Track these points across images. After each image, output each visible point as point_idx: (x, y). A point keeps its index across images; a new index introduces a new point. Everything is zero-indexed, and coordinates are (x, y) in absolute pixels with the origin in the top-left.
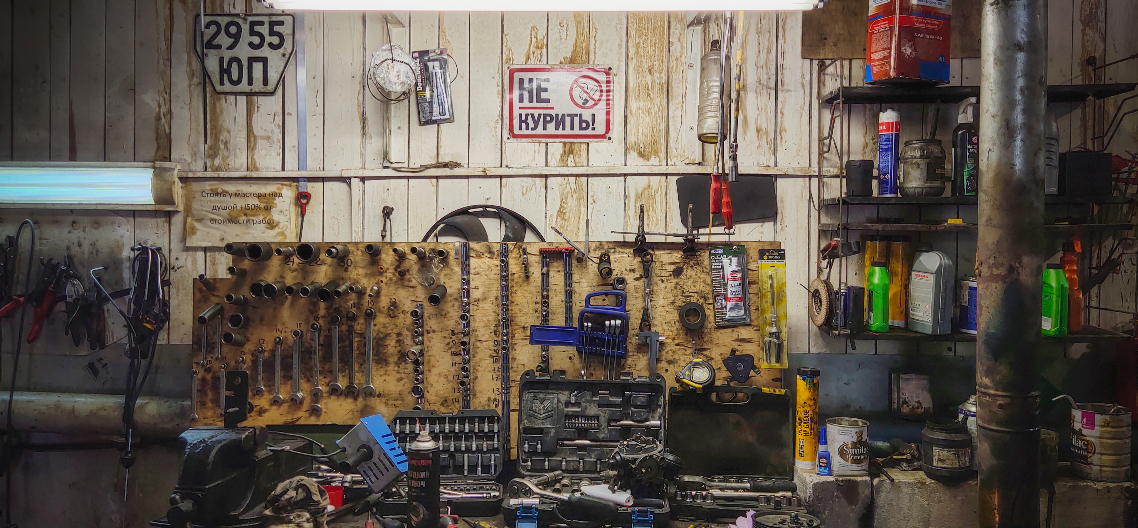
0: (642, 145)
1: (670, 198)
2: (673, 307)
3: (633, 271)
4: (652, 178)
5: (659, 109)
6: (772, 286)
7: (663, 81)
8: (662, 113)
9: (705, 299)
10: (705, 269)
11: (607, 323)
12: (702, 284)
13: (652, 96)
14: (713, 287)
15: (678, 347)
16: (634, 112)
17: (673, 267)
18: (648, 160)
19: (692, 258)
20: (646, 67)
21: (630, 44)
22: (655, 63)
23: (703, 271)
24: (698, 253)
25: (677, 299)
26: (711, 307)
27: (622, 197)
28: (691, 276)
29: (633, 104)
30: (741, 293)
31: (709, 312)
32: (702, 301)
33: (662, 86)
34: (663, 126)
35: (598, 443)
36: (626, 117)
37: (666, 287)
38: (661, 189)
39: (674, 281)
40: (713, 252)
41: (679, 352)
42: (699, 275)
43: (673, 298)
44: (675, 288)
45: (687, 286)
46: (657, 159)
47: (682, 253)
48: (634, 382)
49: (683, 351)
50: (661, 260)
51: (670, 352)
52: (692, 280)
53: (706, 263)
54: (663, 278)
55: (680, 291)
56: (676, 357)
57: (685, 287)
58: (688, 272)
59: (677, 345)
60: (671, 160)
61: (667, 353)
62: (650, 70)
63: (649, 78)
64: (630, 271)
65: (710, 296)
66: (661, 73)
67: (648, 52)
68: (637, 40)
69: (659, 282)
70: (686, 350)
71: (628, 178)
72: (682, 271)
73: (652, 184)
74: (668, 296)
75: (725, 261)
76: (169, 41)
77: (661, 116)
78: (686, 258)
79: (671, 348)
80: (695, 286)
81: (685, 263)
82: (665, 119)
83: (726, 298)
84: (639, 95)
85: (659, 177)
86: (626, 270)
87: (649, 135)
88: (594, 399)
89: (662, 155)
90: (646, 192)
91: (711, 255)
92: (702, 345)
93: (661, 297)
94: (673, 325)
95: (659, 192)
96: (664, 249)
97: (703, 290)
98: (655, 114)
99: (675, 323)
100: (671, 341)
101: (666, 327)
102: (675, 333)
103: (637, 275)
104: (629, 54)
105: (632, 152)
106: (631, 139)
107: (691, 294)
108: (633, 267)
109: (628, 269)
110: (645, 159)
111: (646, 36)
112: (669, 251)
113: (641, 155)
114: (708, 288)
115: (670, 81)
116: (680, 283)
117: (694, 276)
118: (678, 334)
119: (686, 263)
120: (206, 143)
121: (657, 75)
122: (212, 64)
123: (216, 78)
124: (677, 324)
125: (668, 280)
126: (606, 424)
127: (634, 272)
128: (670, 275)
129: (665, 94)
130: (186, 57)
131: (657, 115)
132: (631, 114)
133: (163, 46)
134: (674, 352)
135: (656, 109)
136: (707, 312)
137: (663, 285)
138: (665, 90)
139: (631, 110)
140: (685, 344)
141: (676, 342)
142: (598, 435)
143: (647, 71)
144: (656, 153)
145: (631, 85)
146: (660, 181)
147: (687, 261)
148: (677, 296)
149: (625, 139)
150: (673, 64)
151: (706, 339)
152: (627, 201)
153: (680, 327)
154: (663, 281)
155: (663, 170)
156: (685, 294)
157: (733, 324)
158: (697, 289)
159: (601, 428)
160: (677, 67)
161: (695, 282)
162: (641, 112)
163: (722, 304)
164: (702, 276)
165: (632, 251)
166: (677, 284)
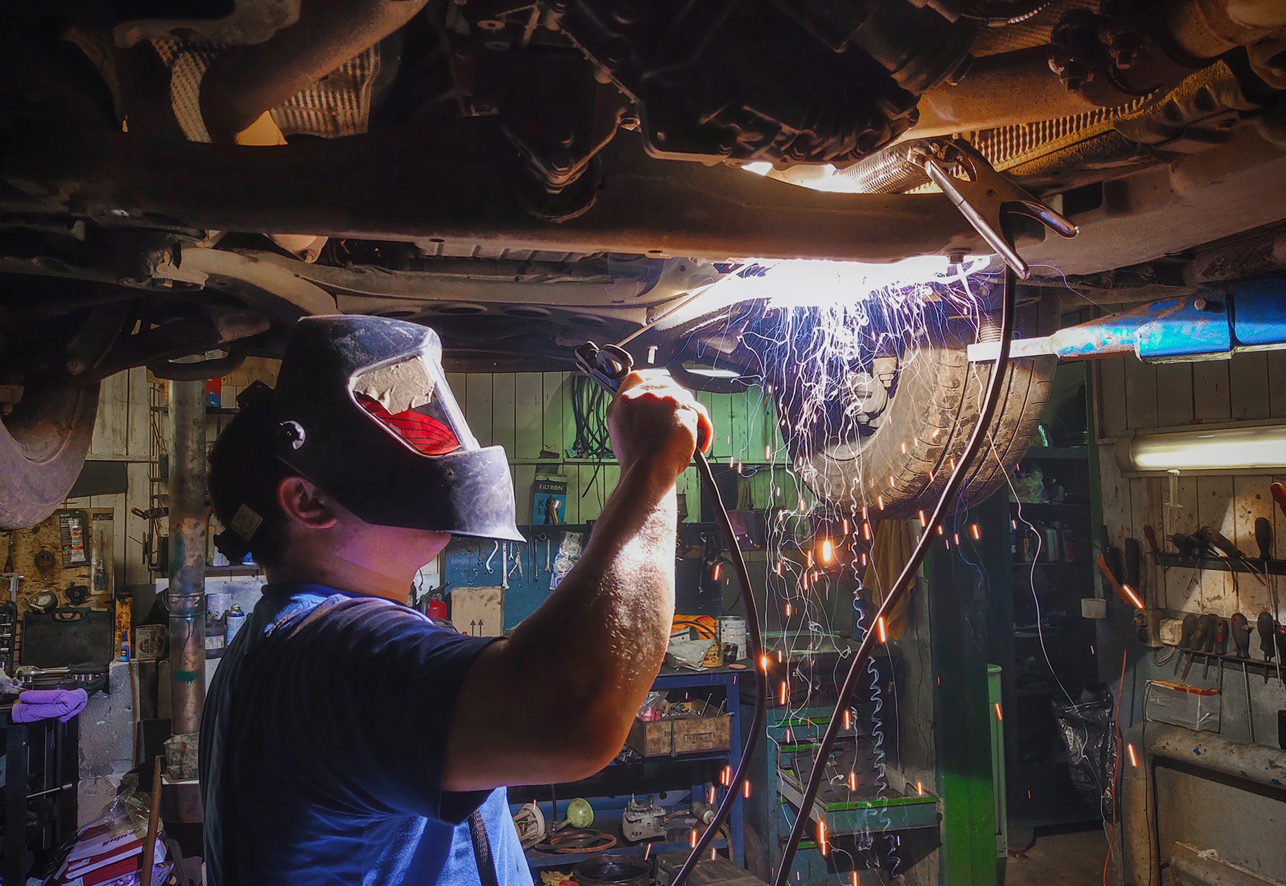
2: (31, 554)
9: (56, 548)
10: (57, 528)
14: (62, 540)
25: (35, 549)
26: (60, 554)
28: (46, 533)
30: (81, 543)
31: (58, 557)
37: (27, 541)
39: (33, 536)
40: (62, 516)
41: (35, 586)
42: (52, 532)
43: (31, 548)
44: (34, 541)
45: (43, 540)
49: (37, 584)
51: (29, 587)
52: (46, 535)
53: (58, 523)
54: (25, 535)
55: (37, 543)
56: (33, 589)
57: (41, 540)
58: (44, 530)
59: (34, 581)
65: (59, 546)
69: (22, 537)
70: (39, 584)
72: (40, 530)
74: (28, 547)
75: (70, 522)
79: (29, 583)
80: (48, 540)
83: (71, 547)
91: (60, 518)
92: (52, 580)
93: (23, 548)
94: (31, 567)
97: (54, 542)
99: (32, 565)
100: (29, 578)
101: (26, 569)
102: (32, 573)
107: (45, 545)
114: (59, 541)
116: (38, 538)
117: (48, 533)
118: (35, 574)
119: (43, 524)
124: (34, 566)
125: (28, 536)
128: (30, 532)
134: (31, 586)
136: (57, 558)
137: (25, 539)
140: (39, 580)
141: (33, 579)
148: (35, 547)
151: (56, 577)
153: (35, 568)
154: (24, 537)
156: (41, 546)
157: (77, 565)
158: (50, 541)
161: (49, 537)
163: (68, 552)
164: (55, 532)
166: (35, 538)
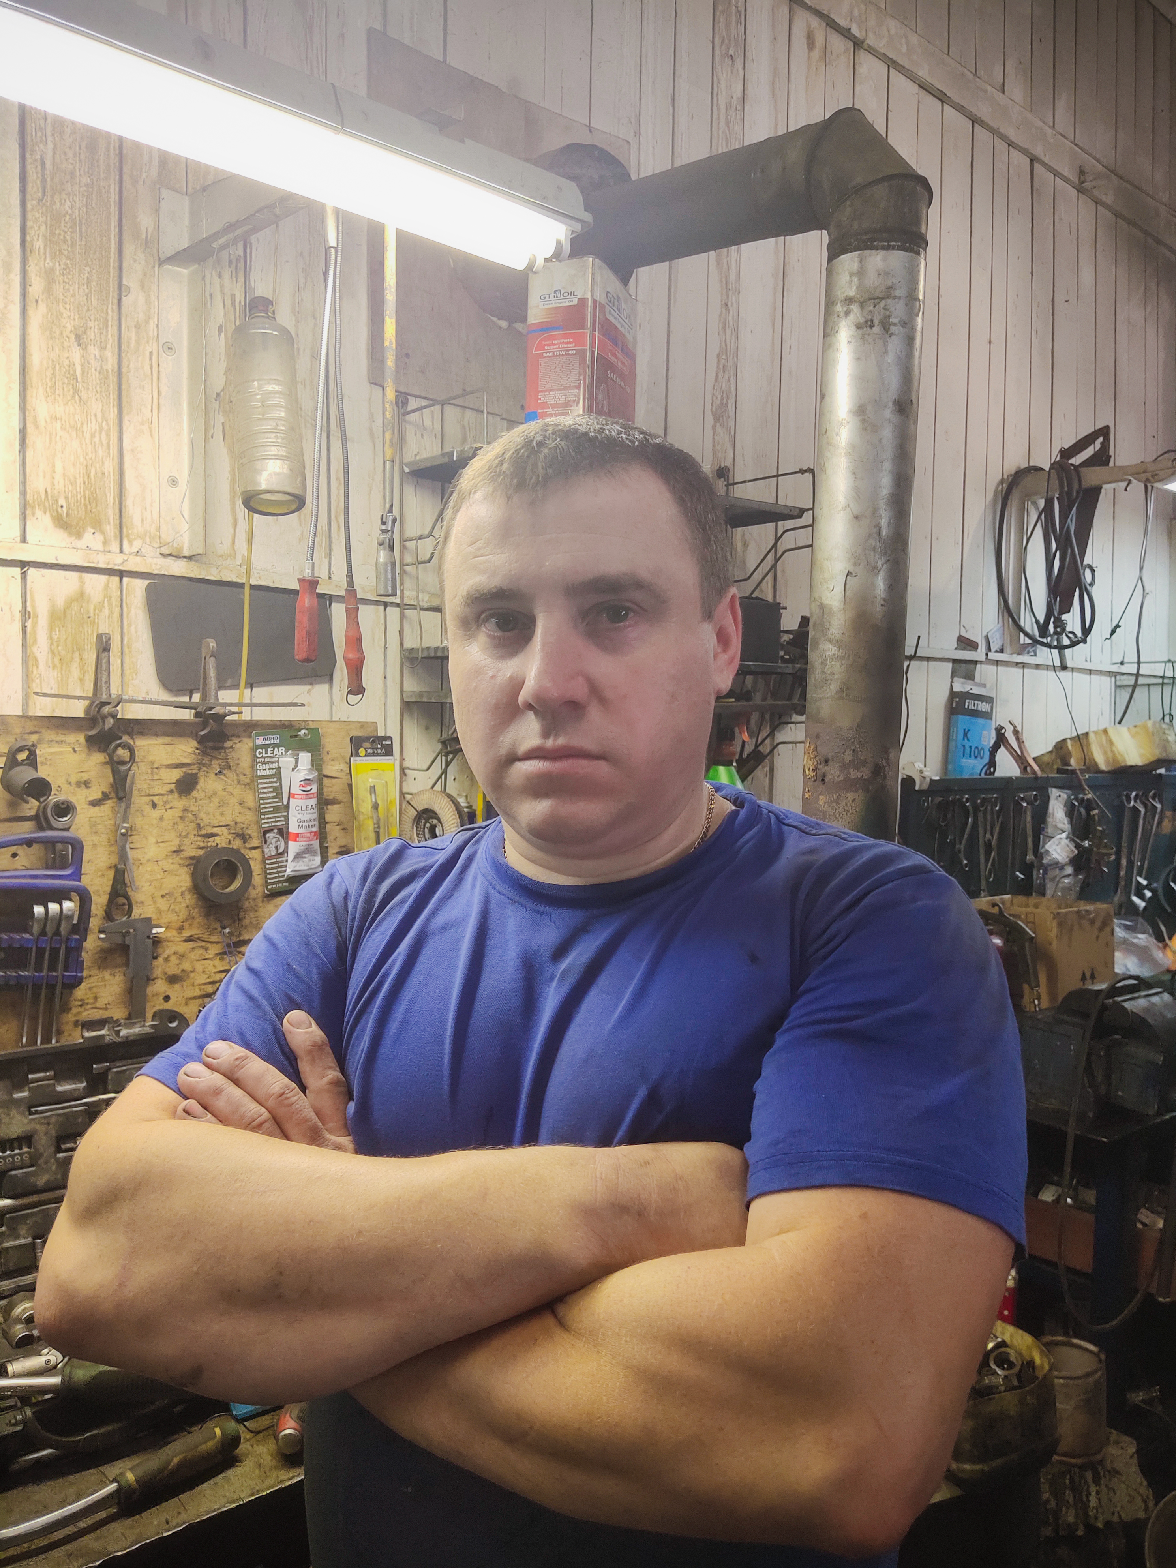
0: (62, 502)
1: (130, 625)
2: (177, 860)
3: (87, 784)
4: (89, 577)
5: (101, 428)
6: (376, 806)
7: (109, 367)
8: (108, 435)
9: (244, 838)
10: (242, 778)
11: (38, 910)
12: (238, 807)
13: (83, 394)
14: (259, 813)
15: (191, 945)
16: (42, 423)
17: (176, 774)
18: (79, 535)
19: (216, 753)
20: (69, 327)
21: (32, 269)
22: (91, 324)
23: (239, 782)
24: (228, 744)
25: (187, 841)
26: (256, 854)
27: (18, 616)
28: (215, 793)
29: (41, 407)
30: (316, 823)
31: (252, 866)
32: (237, 844)
33: (107, 378)
34: (110, 467)
35: (35, 1198)
36: (23, 433)
37: (161, 819)
38: (110, 604)
39: (179, 803)
40: (260, 741)
41: (194, 956)
42: (230, 789)
43: (177, 842)
44: (182, 818)
45: (207, 814)
46: (99, 537)
47: (195, 744)
48: (118, 1040)
49: (201, 951)
50: (151, 758)
51: (174, 960)
52: (216, 800)
53: (245, 762)
54: (155, 799)
55: (193, 826)
56: (187, 966)
57: (202, 815)
58: (208, 783)
59: (189, 940)
60: (131, 543)
61: (167, 960)
62: (78, 338)
63: (76, 354)
64: (79, 784)
65: (253, 832)
66: (103, 348)
67: (73, 296)
68: (49, 263)
69: (148, 809)
70: (206, 949)
71: (32, 572)
72: (196, 783)
73: (88, 589)
74: (166, 838)
75: (286, 761)
77: (105, 442)
78: (204, 753)
79: (175, 949)
80: (222, 814)
81: (201, 764)
82: (114, 451)
83: (283, 832)
84: (53, 387)
85: (103, 578)
86: (70, 783)
87: (79, 481)
88: (17, 1095)
89: (111, 529)
90: (75, 607)
91: (254, 747)
92: (240, 934)
93: (152, 840)
94: (180, 899)
95: (106, 611)
96: (157, 735)
97: (239, 820)
98: (93, 436)
99: (182, 894)
100: (174, 933)
101: (163, 904)
102: (183, 914)
103: (96, 795)
104: (30, 289)
105: (39, 513)
106: (38, 484)
107: (215, 830)
108: (85, 777)
109: (73, 779)
110: (71, 534)
111: (68, 258)
112: (167, 739)
113: (62, 523)
114: (250, 817)
115: (124, 370)
116: (193, 808)
117: (220, 793)
118: (190, 918)
119: (204, 765)
121: (94, 351)
124: (188, 896)
125: (166, 803)
126: (52, 1149)
127: (87, 787)
128: (171, 791)
129: (113, 396)
131: (97, 439)
132: (37, 427)
134: (182, 956)
135: (94, 426)
137: (156, 814)
138: (113, 386)
139: (35, 418)
140: (205, 937)
141: (186, 934)
142: (33, 1179)
143: (73, 337)
144: (97, 525)
145: (36, 359)
146: (107, 587)
147: (206, 760)
148: (186, 837)
149: (24, 482)
150: (130, 335)
151: (246, 922)
152: (29, 624)
153: (193, 902)
154: (154, 806)
155: (116, 561)
156: (203, 832)
158: (227, 819)
159: (41, 1161)
160: (138, 342)
161: (222, 804)
162: (58, 425)
163: (277, 848)
164: (238, 791)
165: (81, 738)
166: (185, 810)
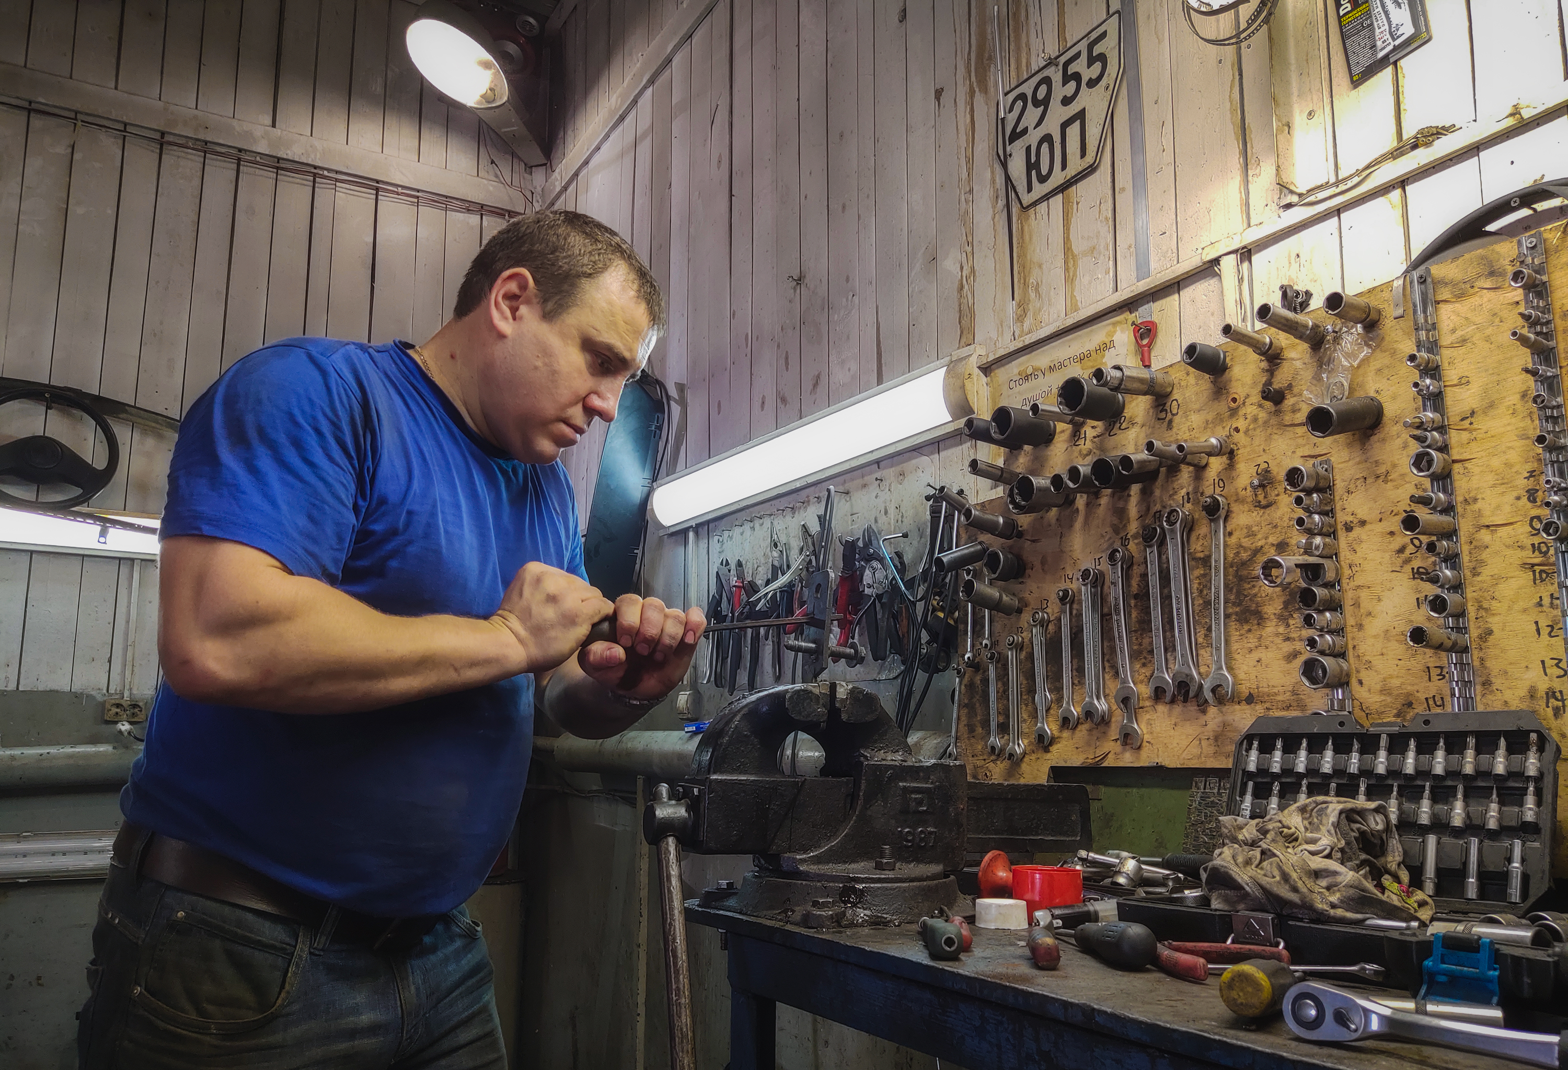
76: (970, 161)
120: (1013, 299)
122: (1017, 166)
123: (1021, 187)
130: (988, 175)
133: (964, 175)
